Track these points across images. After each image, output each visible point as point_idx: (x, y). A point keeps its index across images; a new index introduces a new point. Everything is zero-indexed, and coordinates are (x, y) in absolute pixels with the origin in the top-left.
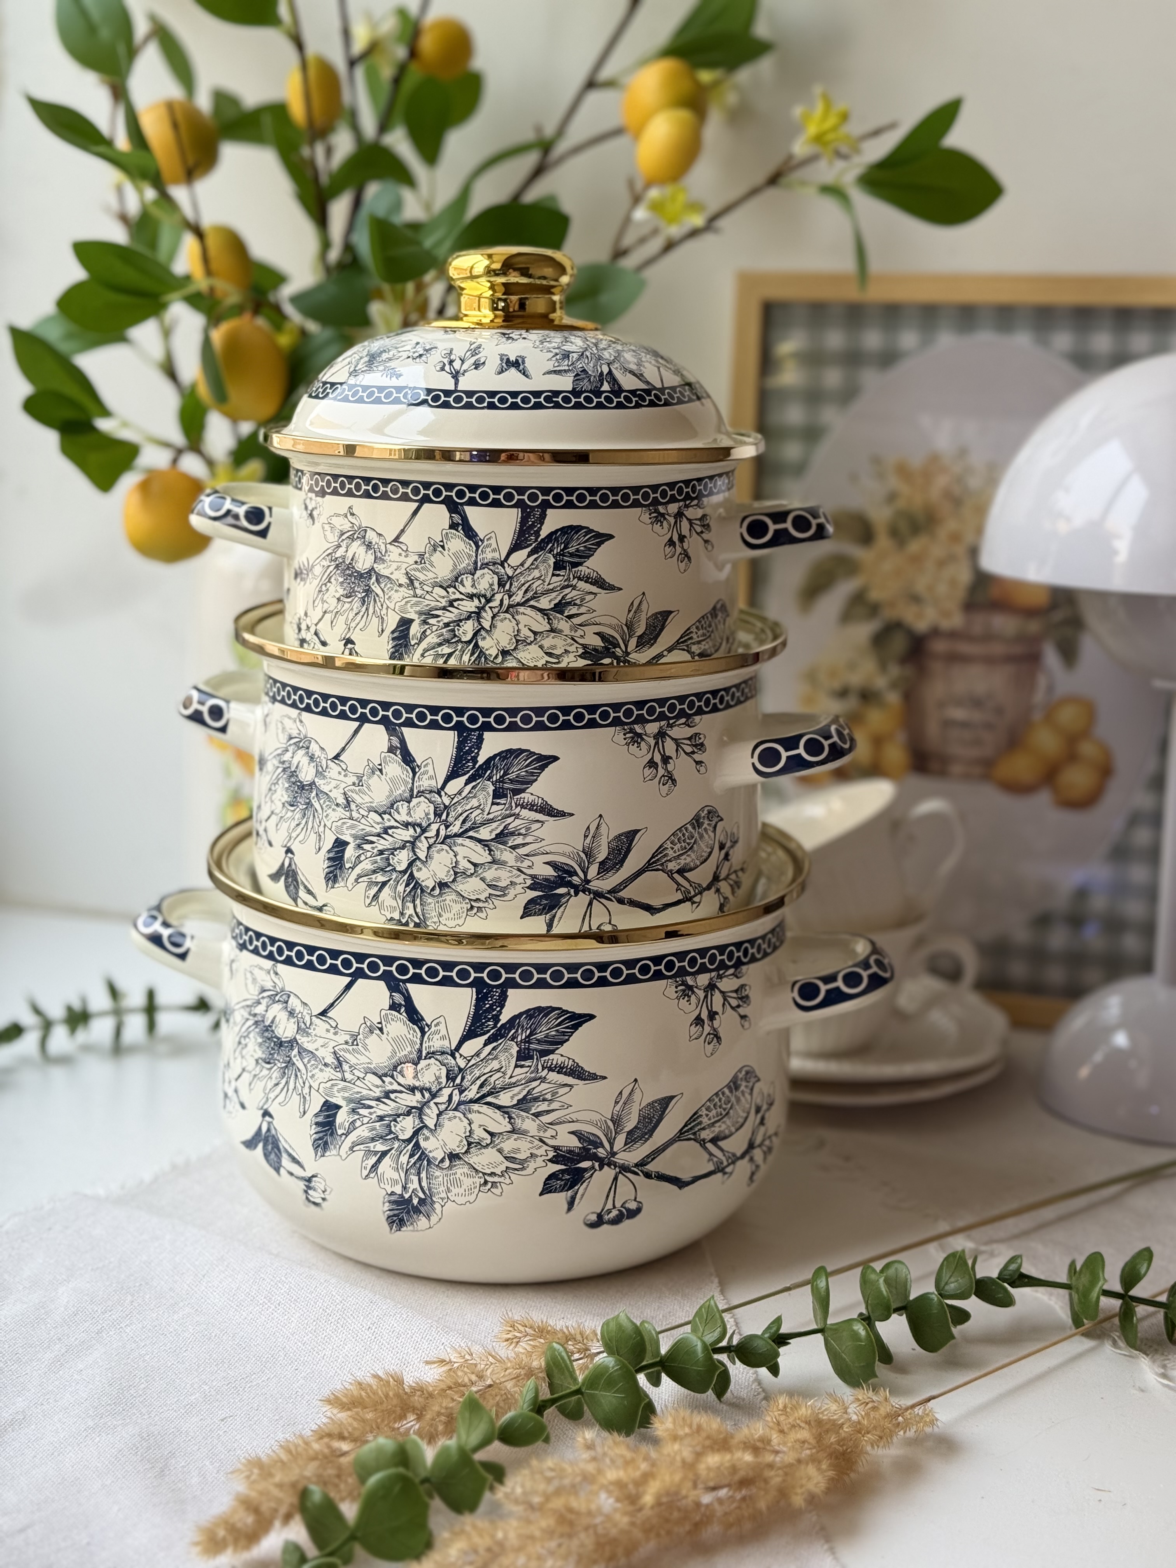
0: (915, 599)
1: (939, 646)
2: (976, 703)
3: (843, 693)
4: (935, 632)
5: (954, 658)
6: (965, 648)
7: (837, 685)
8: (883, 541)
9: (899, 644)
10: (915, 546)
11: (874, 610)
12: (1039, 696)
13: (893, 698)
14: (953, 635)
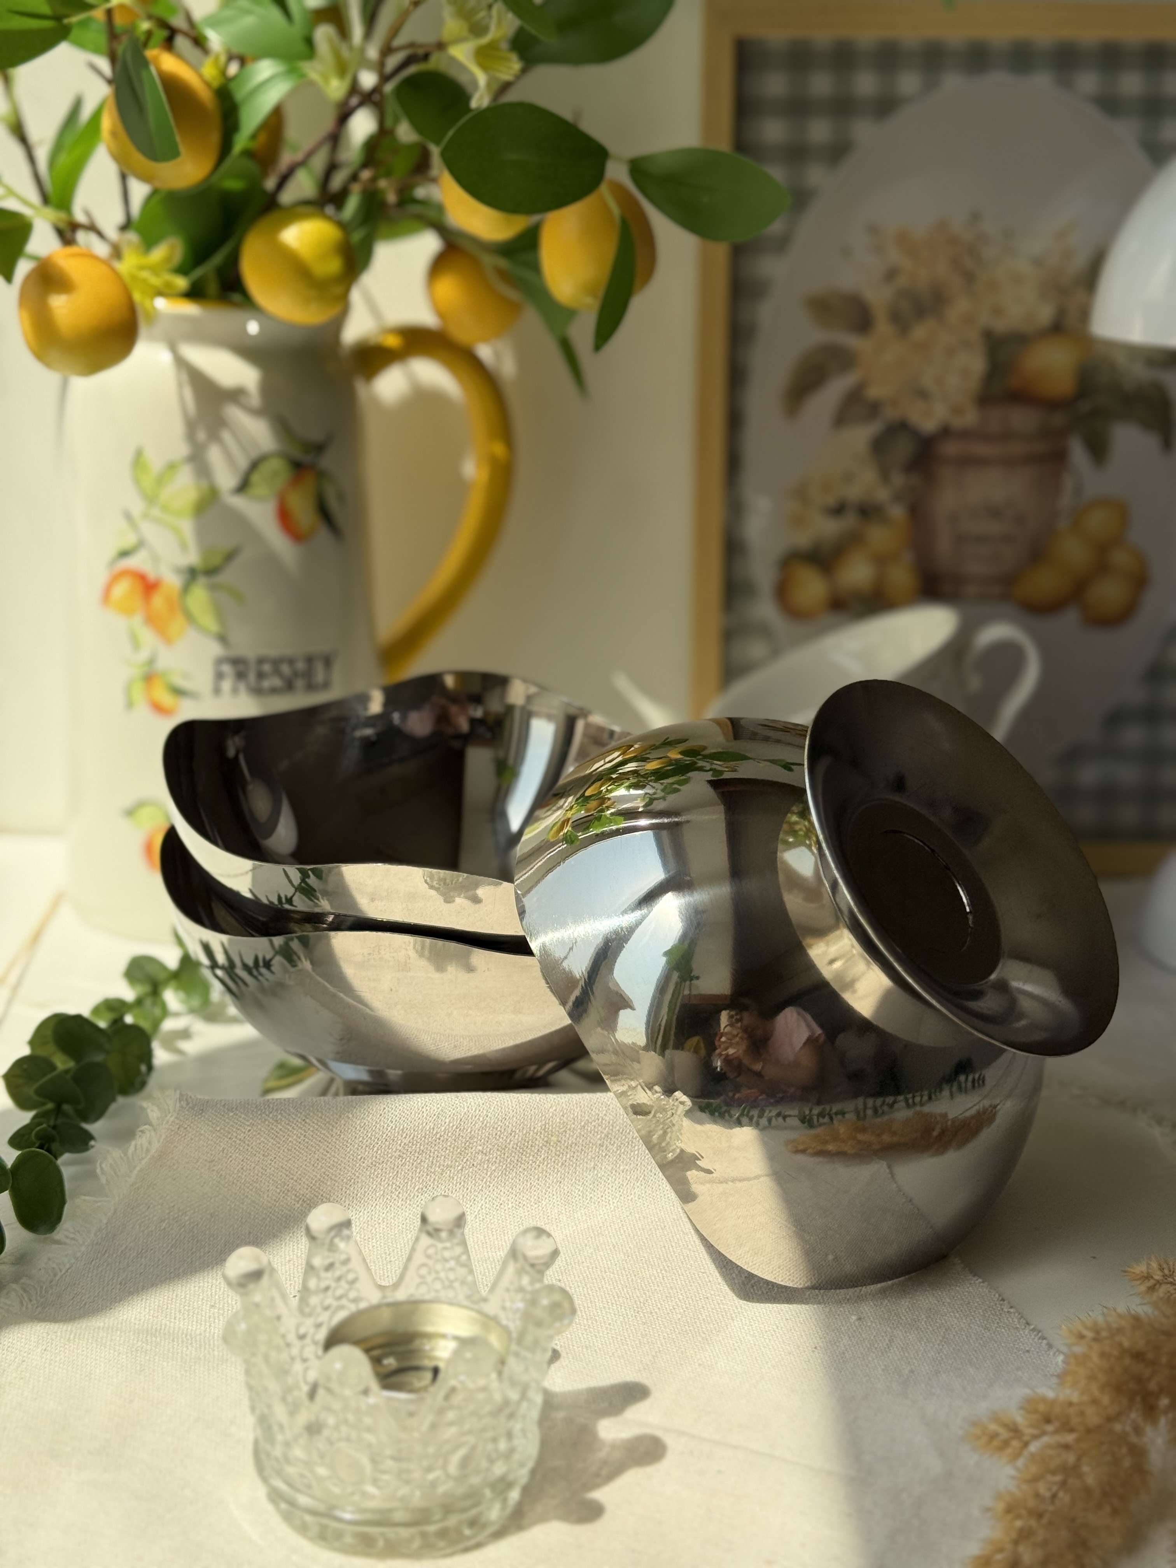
0: (923, 394)
1: (950, 449)
2: (994, 512)
3: (839, 510)
4: (945, 432)
5: (968, 462)
6: (981, 449)
7: (831, 500)
8: (883, 327)
9: (903, 449)
10: (920, 332)
11: (874, 409)
12: (1065, 501)
13: (897, 512)
14: (965, 434)
